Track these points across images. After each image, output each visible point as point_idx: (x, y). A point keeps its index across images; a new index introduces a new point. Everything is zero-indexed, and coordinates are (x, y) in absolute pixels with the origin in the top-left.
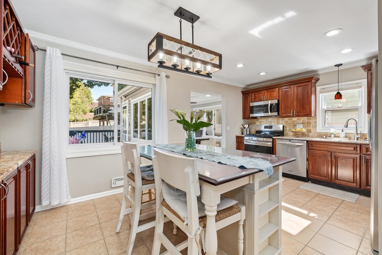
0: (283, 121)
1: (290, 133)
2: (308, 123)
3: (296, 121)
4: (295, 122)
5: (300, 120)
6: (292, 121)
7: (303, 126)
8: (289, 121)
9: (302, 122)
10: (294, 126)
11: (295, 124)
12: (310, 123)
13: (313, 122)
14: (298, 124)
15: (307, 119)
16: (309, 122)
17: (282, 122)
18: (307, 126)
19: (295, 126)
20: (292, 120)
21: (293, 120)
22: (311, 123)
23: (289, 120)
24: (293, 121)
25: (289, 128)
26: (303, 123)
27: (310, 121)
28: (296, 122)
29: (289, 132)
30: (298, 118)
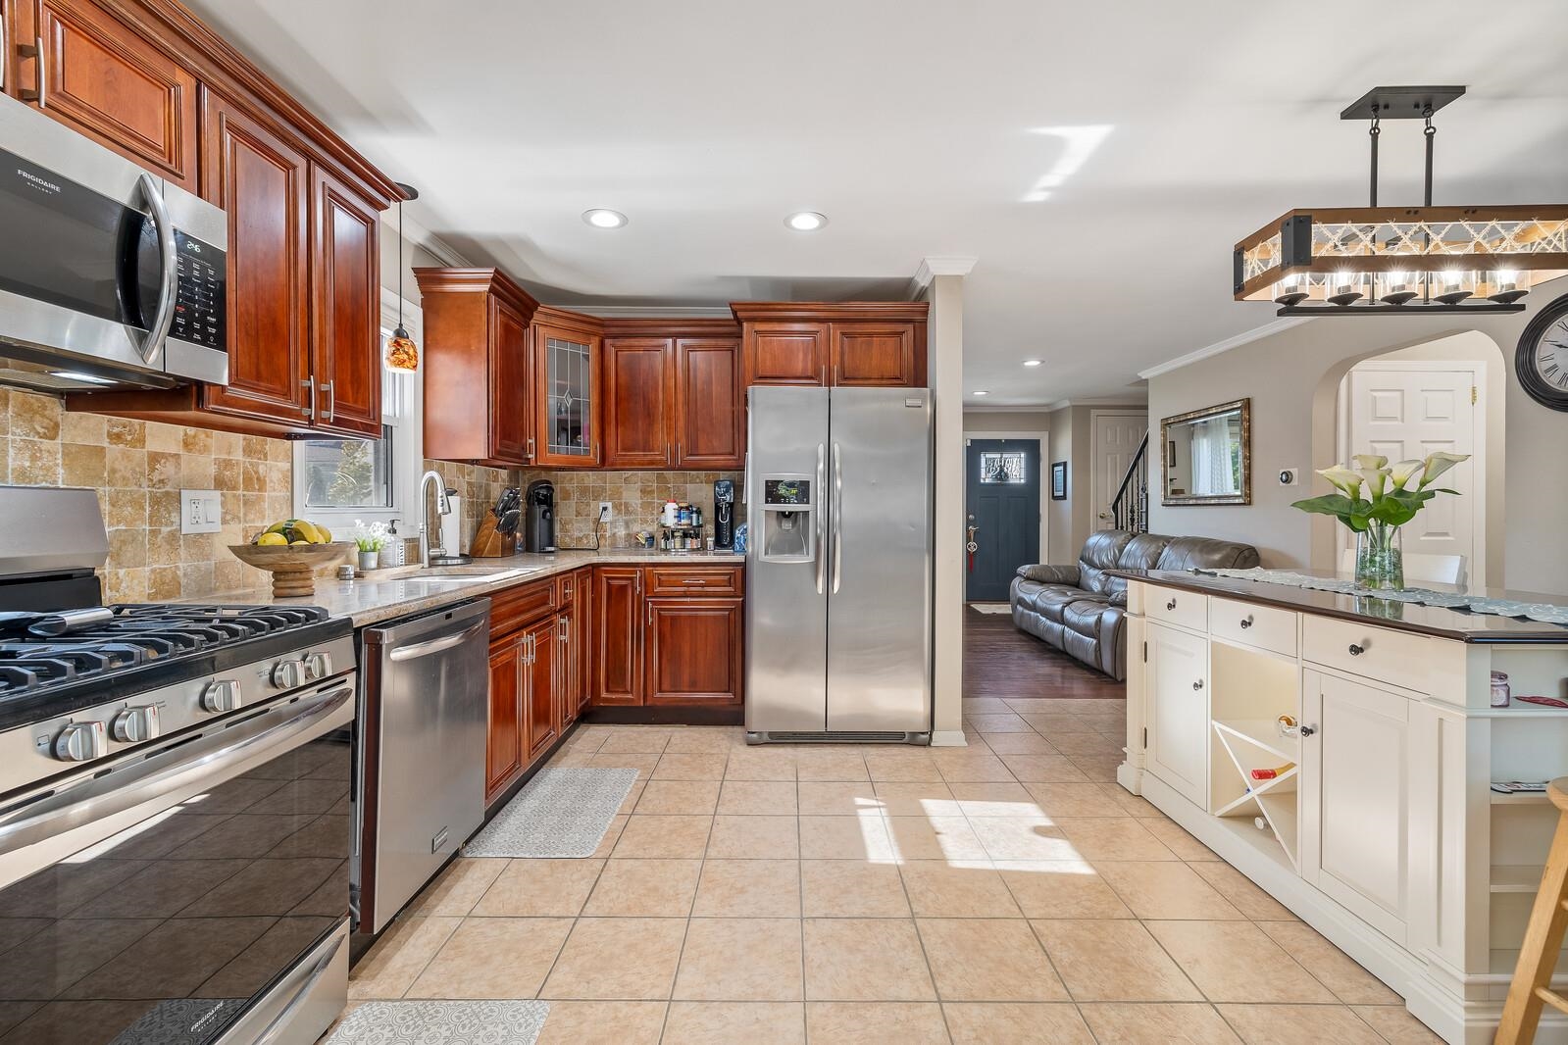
0: (47, 444)
1: (122, 572)
2: (248, 482)
3: (177, 456)
4: (167, 469)
5: (206, 449)
6: (139, 454)
7: (223, 504)
8: (114, 450)
9: (212, 470)
10: (156, 501)
11: (168, 488)
12: (258, 479)
13: (275, 476)
14: (192, 485)
15: (248, 451)
16: (257, 472)
17: (34, 458)
18: (245, 504)
19: (167, 501)
20: (142, 441)
21: (152, 445)
22: (265, 481)
23: (116, 438)
24: (155, 458)
25: (119, 522)
26: (220, 484)
27: (261, 469)
28: (178, 465)
29: (120, 565)
30: (191, 430)
